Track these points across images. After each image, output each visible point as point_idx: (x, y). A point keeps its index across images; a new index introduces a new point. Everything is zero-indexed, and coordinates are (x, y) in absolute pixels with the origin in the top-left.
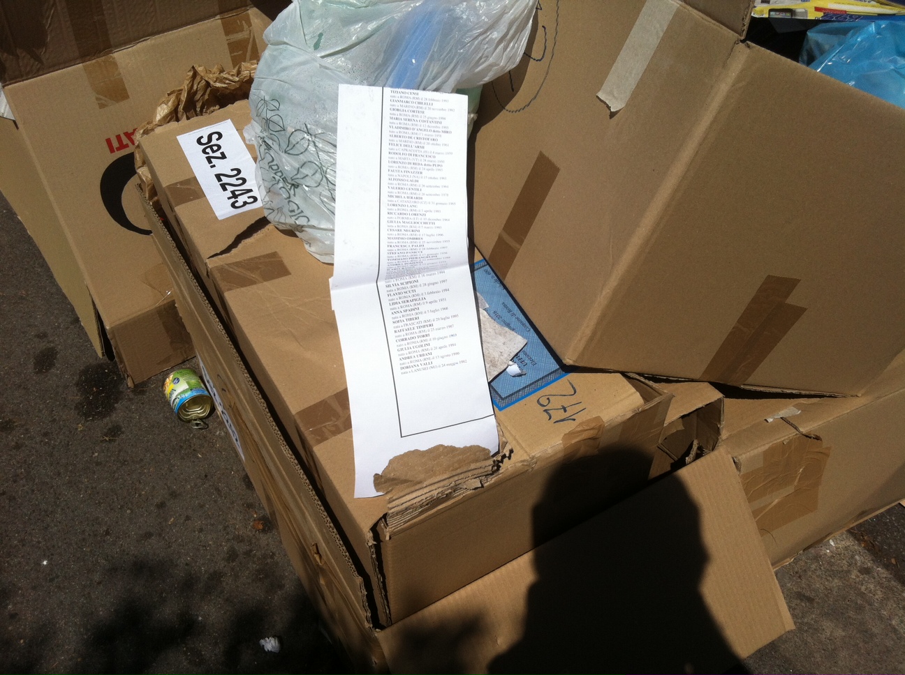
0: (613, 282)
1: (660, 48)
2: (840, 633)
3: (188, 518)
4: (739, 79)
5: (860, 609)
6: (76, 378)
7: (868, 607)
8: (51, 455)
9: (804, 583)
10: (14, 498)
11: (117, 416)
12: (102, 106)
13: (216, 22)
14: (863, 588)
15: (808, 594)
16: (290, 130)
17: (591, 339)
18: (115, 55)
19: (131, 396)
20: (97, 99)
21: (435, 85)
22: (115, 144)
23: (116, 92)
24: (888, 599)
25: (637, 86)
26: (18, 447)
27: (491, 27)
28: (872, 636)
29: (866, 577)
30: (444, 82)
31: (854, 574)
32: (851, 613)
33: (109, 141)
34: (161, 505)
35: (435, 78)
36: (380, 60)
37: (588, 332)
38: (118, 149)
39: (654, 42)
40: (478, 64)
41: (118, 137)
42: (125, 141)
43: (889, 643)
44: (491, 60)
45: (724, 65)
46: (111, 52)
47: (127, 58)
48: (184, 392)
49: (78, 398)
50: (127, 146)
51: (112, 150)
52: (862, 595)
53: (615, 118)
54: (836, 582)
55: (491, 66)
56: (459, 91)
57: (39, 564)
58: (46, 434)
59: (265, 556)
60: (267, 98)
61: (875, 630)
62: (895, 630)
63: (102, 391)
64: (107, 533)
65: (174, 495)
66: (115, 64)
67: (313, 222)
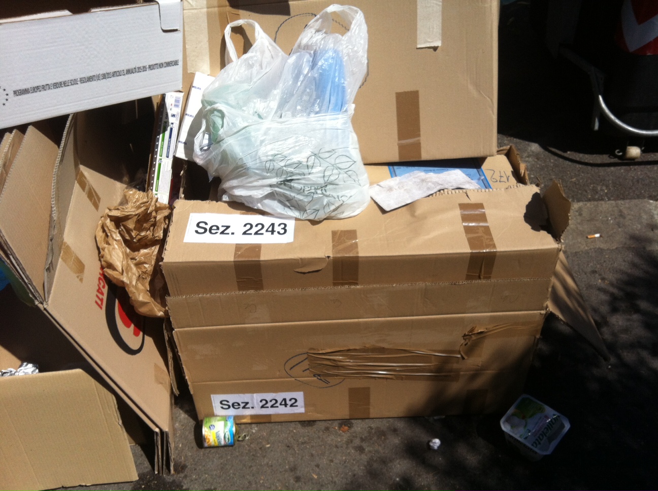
18: (65, 240)
20: (77, 277)
23: (79, 266)
47: (69, 239)
53: (439, 50)
59: (369, 432)
65: (293, 469)
66: (68, 247)
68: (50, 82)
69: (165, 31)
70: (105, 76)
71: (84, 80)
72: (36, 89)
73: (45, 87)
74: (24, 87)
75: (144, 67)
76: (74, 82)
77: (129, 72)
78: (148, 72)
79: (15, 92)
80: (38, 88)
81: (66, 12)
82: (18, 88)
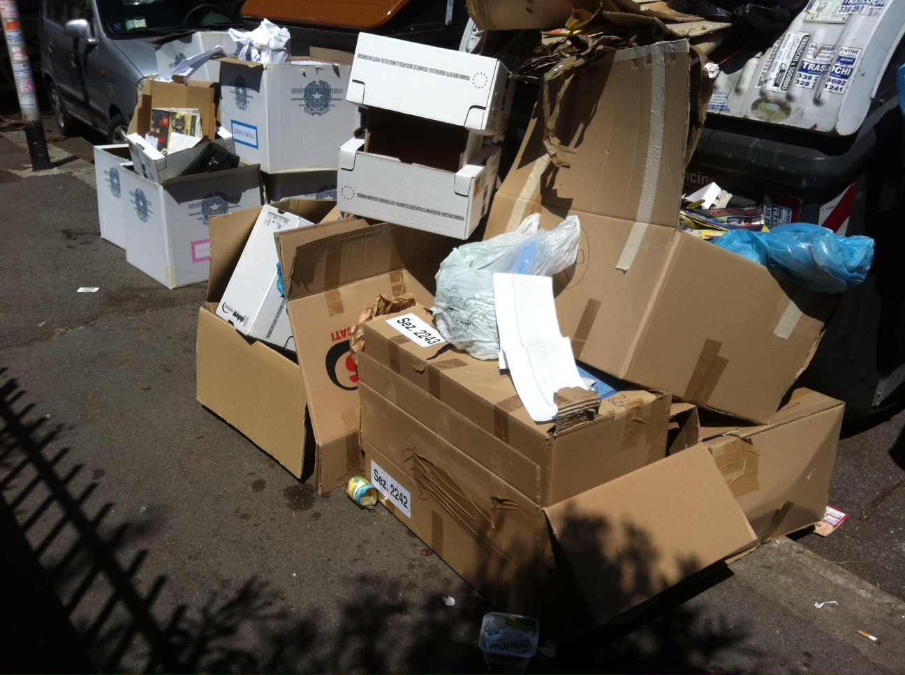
0: (638, 334)
1: (643, 242)
2: (790, 580)
3: (378, 551)
4: (679, 244)
5: (800, 569)
6: (282, 493)
7: (804, 568)
8: (280, 528)
9: (764, 560)
10: (263, 548)
11: (316, 507)
12: (331, 315)
13: (386, 276)
14: (800, 560)
15: (768, 565)
16: (465, 299)
17: (631, 365)
18: (340, 289)
19: (321, 499)
20: (329, 311)
21: (537, 272)
22: (335, 337)
23: (338, 308)
24: (816, 563)
25: (635, 259)
26: (256, 525)
27: (563, 245)
28: (809, 580)
29: (801, 555)
30: (541, 270)
31: (793, 554)
32: (796, 571)
33: (332, 334)
34: (359, 546)
35: (538, 268)
36: (507, 266)
37: (629, 361)
38: (336, 339)
39: (639, 240)
40: (557, 262)
41: (337, 333)
42: (340, 335)
43: (819, 582)
44: (563, 259)
45: (672, 240)
46: (338, 287)
47: (345, 291)
48: (363, 486)
49: (287, 502)
50: (340, 338)
51: (333, 340)
52: (800, 563)
53: (627, 274)
54: (783, 559)
55: (562, 263)
56: (547, 275)
57: (290, 576)
58: (272, 519)
59: (431, 566)
60: (449, 288)
61: (810, 577)
62: (822, 577)
63: (302, 498)
64: (329, 560)
65: (365, 542)
66: (339, 294)
67: (480, 338)
68: (379, 197)
69: (456, 193)
70: (412, 207)
71: (398, 204)
72: (370, 198)
73: (375, 199)
74: (364, 193)
75: (439, 212)
76: (392, 203)
77: (428, 211)
78: (441, 217)
79: (358, 194)
80: (371, 197)
81: (398, 160)
82: (360, 193)
